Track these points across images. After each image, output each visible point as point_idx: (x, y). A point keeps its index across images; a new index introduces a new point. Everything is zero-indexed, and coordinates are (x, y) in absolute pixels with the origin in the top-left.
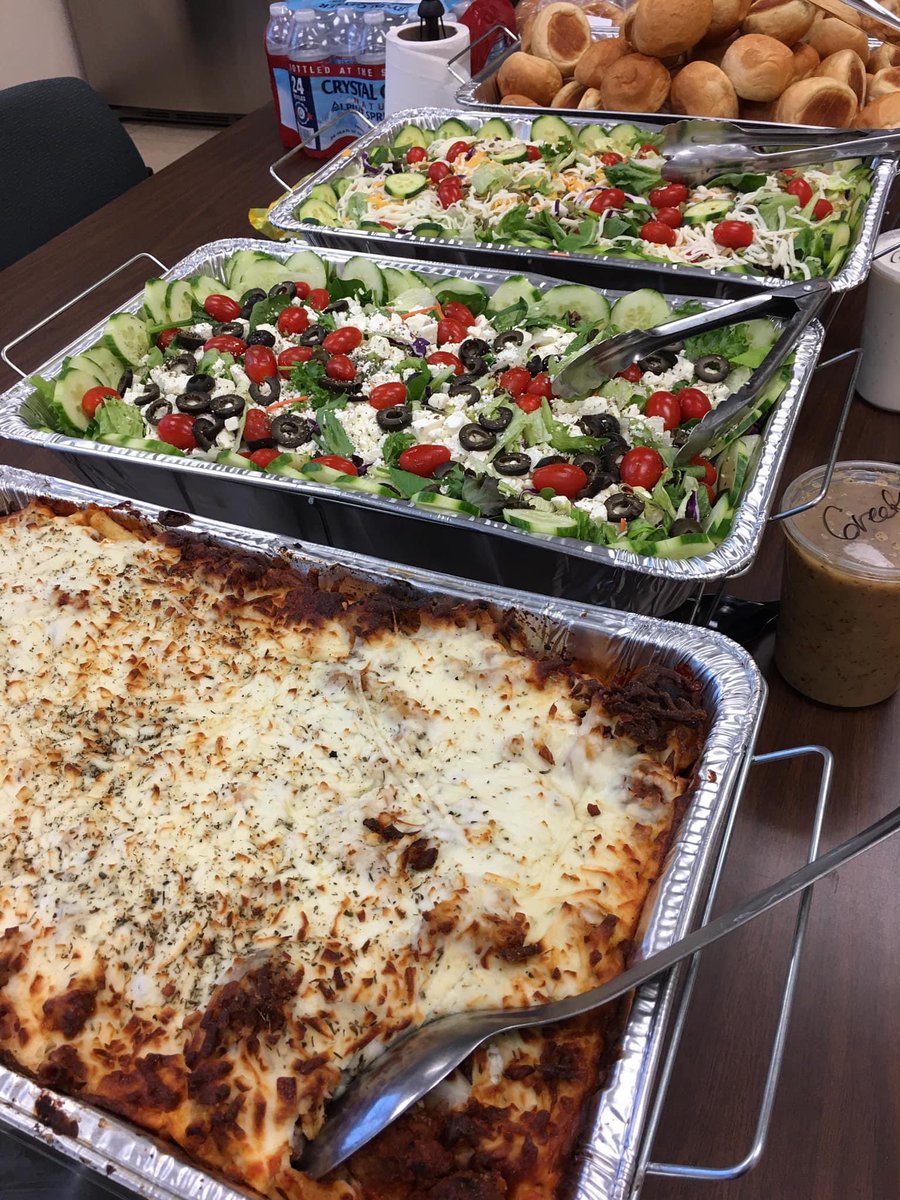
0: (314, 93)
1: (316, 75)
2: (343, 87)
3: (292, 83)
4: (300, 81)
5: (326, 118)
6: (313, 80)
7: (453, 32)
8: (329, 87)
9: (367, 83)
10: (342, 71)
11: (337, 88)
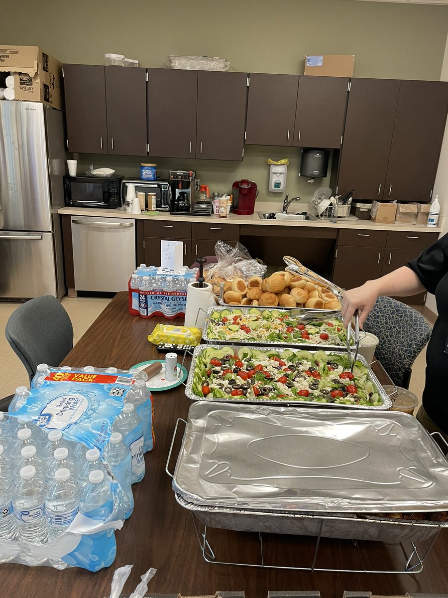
0: (148, 299)
1: (150, 294)
2: (158, 298)
3: (139, 297)
4: (144, 296)
5: (151, 306)
6: (148, 296)
7: (207, 286)
8: (153, 298)
9: (167, 297)
10: (158, 293)
11: (156, 298)
